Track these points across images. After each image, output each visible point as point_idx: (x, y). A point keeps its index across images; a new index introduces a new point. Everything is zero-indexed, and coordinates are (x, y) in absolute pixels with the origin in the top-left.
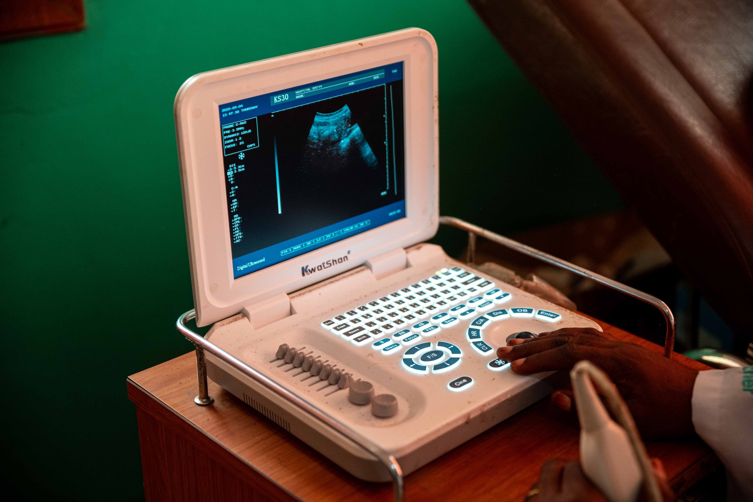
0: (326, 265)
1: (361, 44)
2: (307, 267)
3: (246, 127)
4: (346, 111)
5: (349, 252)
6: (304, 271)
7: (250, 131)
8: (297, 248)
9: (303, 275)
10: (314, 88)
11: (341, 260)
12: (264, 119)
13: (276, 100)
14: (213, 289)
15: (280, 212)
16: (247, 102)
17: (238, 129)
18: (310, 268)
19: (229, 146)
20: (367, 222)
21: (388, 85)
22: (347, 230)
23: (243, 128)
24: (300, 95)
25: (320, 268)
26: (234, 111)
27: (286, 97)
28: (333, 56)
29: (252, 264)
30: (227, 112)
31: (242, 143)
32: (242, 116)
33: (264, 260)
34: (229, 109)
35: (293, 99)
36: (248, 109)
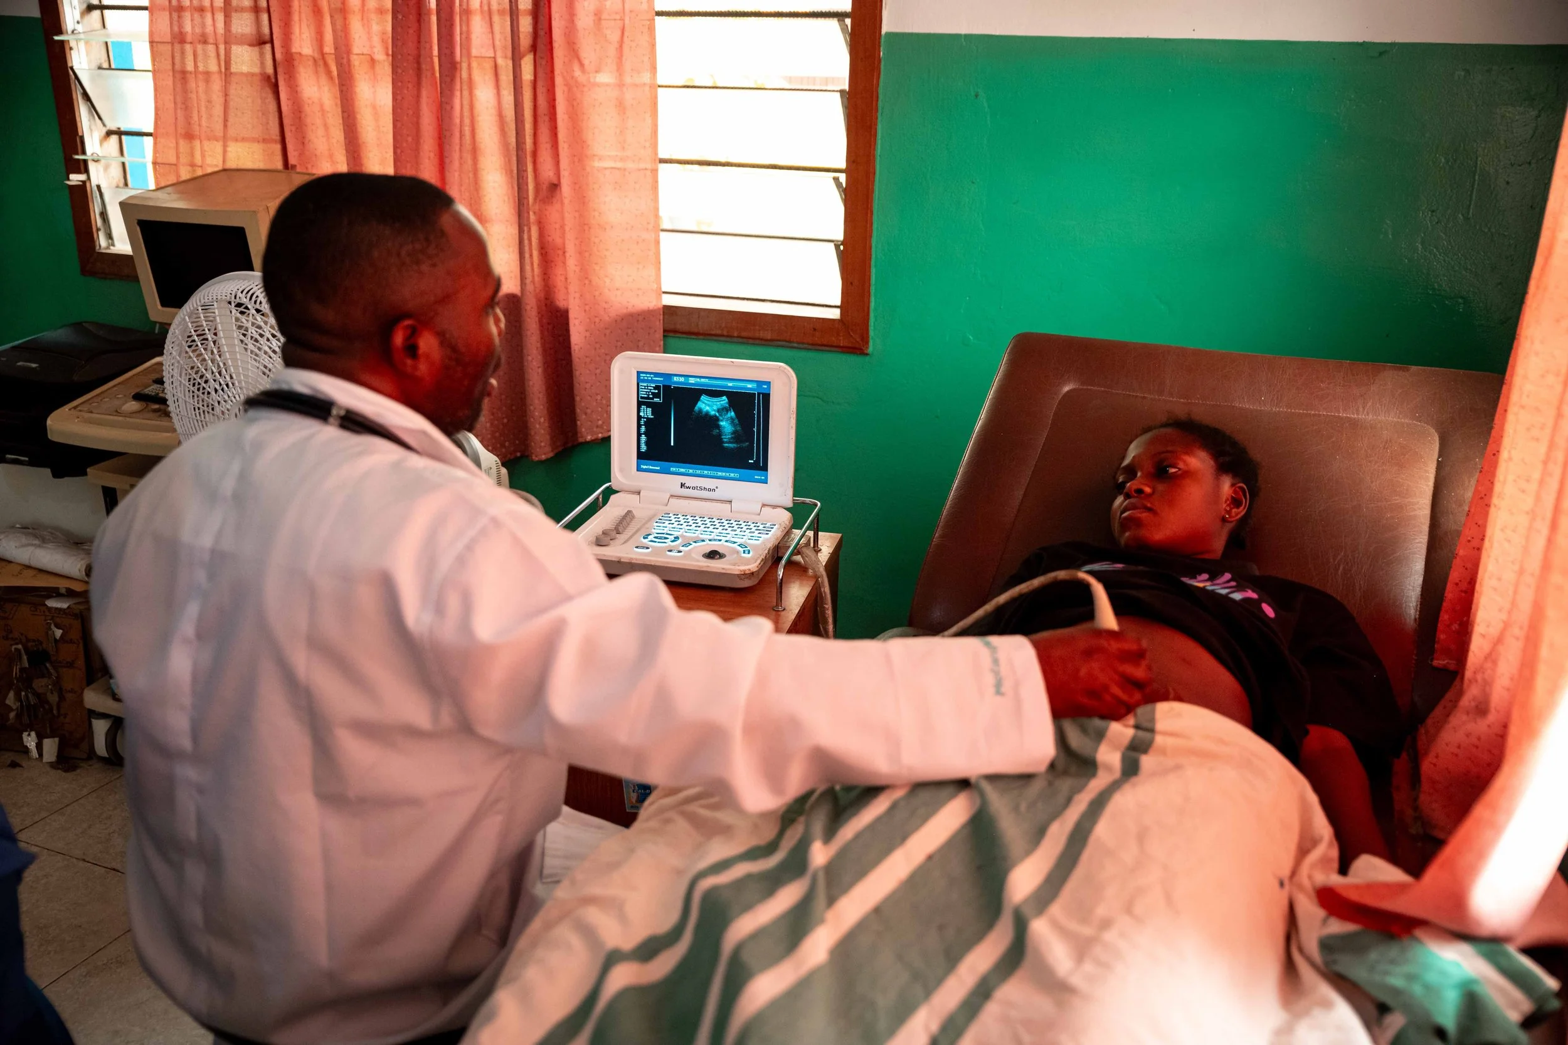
0: (698, 488)
1: (733, 362)
2: (685, 484)
3: (655, 388)
4: (724, 400)
5: (717, 487)
6: (682, 485)
7: (657, 391)
8: (682, 470)
9: (681, 487)
10: (703, 380)
11: (709, 490)
12: (667, 388)
13: (675, 379)
14: (621, 470)
15: (672, 444)
16: (657, 374)
17: (649, 388)
18: (687, 485)
19: (643, 396)
20: (737, 475)
21: (759, 394)
22: (720, 474)
23: (652, 388)
24: (692, 381)
25: (694, 488)
26: (648, 377)
27: (682, 379)
28: (712, 364)
29: (651, 467)
30: (644, 377)
31: (651, 396)
32: (652, 381)
33: (659, 468)
34: (645, 375)
35: (686, 382)
36: (657, 379)
